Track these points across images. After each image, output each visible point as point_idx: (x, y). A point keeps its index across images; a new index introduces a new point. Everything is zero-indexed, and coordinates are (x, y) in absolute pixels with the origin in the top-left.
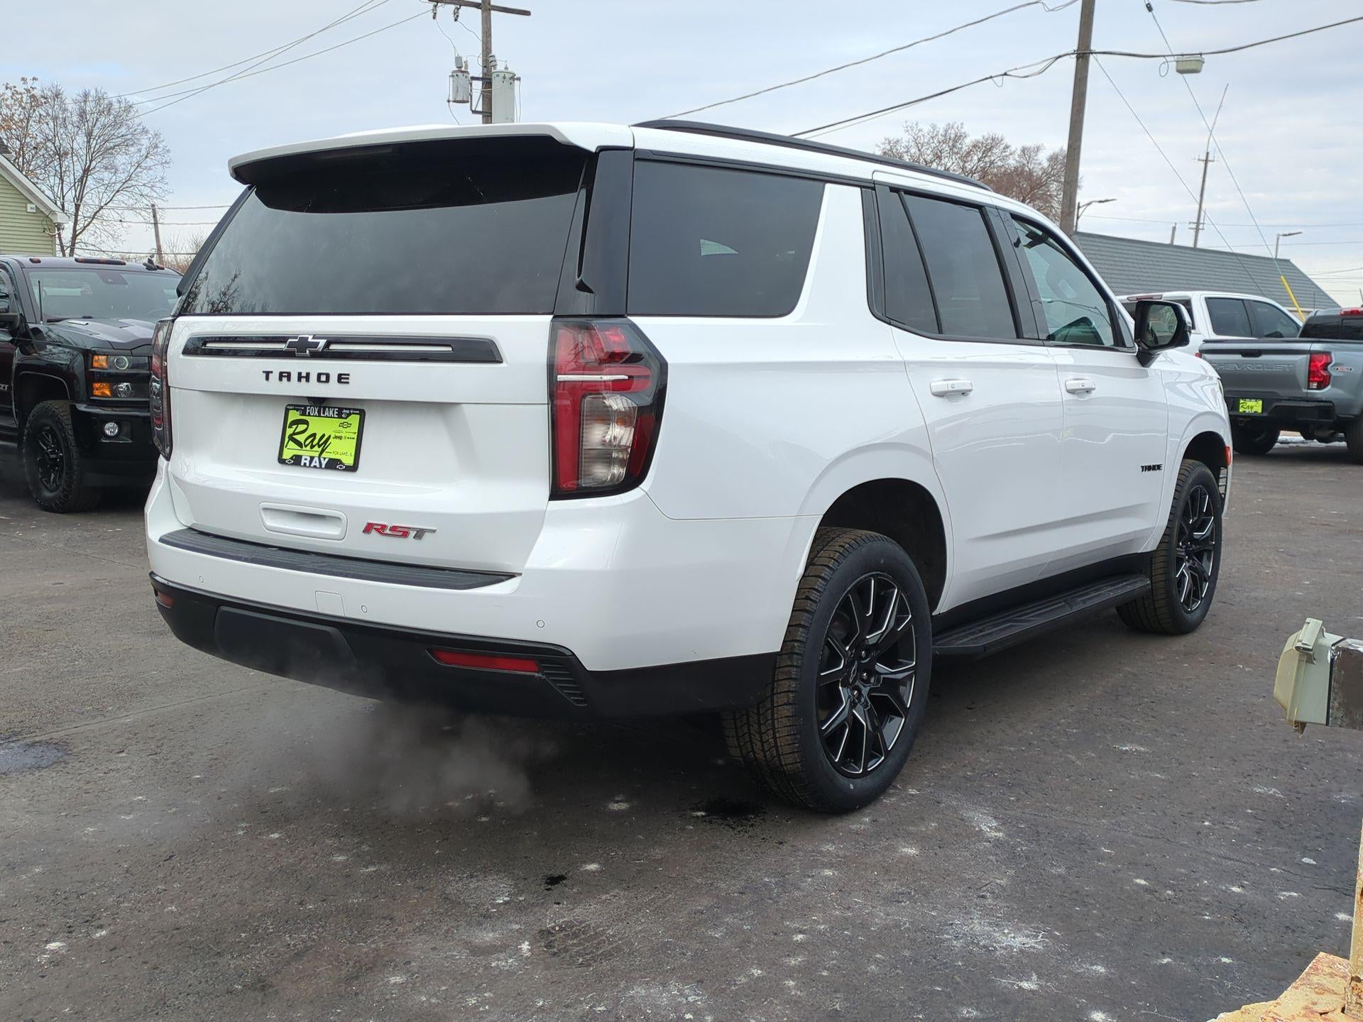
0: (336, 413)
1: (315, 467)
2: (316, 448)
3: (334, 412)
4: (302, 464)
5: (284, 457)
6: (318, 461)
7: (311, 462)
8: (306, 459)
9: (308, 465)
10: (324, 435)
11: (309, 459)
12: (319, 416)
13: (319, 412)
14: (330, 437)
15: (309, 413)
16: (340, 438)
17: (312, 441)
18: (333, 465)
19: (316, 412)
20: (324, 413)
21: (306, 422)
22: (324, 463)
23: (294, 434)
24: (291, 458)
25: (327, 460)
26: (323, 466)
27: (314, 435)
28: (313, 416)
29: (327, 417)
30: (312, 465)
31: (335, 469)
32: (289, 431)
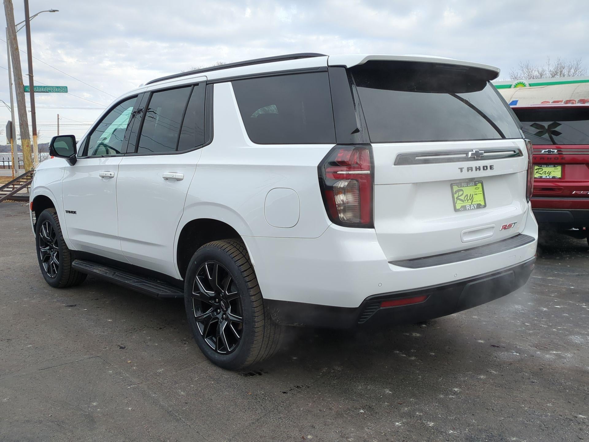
0: (474, 184)
1: (473, 209)
2: (469, 201)
3: (473, 184)
4: (467, 209)
5: (457, 208)
6: (473, 206)
7: (470, 207)
8: (468, 207)
9: (470, 209)
10: (471, 194)
11: (469, 206)
12: (468, 186)
13: (467, 185)
14: (473, 195)
15: (463, 185)
16: (476, 194)
17: (467, 198)
18: (479, 206)
19: (466, 185)
20: (469, 185)
21: (462, 190)
22: (475, 206)
23: (459, 196)
24: (461, 208)
25: (476, 205)
26: (476, 208)
27: (467, 195)
28: (465, 187)
29: (471, 186)
30: (471, 209)
31: (480, 208)
32: (456, 196)
